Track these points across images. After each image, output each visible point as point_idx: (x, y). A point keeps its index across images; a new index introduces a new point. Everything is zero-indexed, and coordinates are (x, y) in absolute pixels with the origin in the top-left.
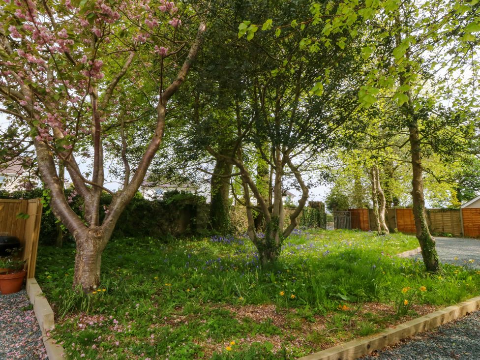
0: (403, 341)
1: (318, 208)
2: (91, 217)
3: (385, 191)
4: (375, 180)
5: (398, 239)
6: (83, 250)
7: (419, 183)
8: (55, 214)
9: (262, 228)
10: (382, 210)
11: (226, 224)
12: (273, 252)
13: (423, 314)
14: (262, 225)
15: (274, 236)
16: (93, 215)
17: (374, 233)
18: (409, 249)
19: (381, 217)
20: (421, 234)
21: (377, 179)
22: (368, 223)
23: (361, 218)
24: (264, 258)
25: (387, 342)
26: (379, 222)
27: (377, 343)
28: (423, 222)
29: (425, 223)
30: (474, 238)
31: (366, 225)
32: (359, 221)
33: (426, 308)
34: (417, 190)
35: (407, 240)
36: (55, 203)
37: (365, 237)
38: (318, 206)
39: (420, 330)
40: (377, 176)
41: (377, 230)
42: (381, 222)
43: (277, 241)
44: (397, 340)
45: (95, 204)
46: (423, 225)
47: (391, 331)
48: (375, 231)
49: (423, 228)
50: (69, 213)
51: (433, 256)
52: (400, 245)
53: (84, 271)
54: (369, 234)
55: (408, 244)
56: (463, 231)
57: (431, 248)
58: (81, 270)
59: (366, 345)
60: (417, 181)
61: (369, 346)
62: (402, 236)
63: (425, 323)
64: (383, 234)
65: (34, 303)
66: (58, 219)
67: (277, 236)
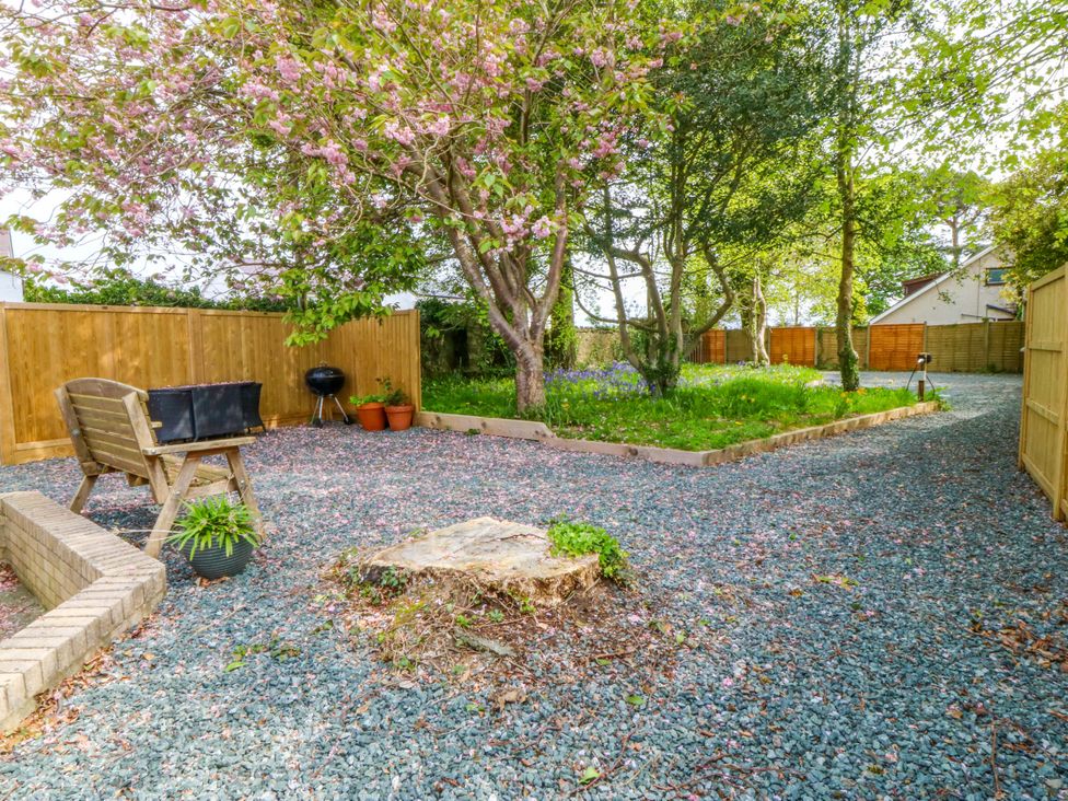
2: (524, 330)
5: (786, 370)
6: (531, 367)
7: (846, 287)
8: (493, 326)
10: (761, 329)
12: (671, 378)
15: (671, 358)
16: (525, 326)
17: (748, 365)
19: (760, 339)
20: (843, 350)
22: (723, 354)
23: (712, 346)
26: (756, 347)
30: (882, 371)
31: (720, 357)
32: (709, 351)
34: (845, 295)
36: (492, 314)
41: (753, 360)
42: (760, 348)
43: (676, 363)
48: (750, 362)
50: (507, 325)
53: (538, 388)
54: (740, 367)
56: (867, 362)
58: (534, 387)
60: (845, 284)
64: (762, 366)
65: (481, 427)
66: (497, 332)
67: (676, 358)
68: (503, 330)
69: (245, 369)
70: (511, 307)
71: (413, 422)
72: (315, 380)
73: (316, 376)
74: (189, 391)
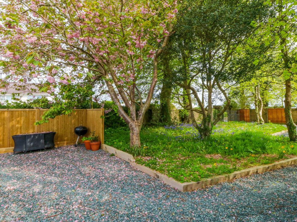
0: (283, 167)
1: (219, 109)
2: (134, 117)
3: (262, 99)
4: (257, 92)
5: (270, 126)
6: (134, 131)
7: (289, 96)
8: (120, 115)
9: (187, 121)
10: (260, 110)
11: (170, 119)
12: (208, 132)
13: (291, 158)
14: (187, 120)
15: (208, 124)
16: (134, 115)
17: (255, 123)
18: (278, 131)
19: (260, 114)
20: (288, 123)
21: (258, 92)
22: (249, 118)
23: (245, 115)
24: (203, 135)
25: (276, 167)
26: (258, 117)
27: (271, 167)
28: (290, 116)
29: (291, 117)
31: (248, 119)
32: (244, 117)
33: (292, 156)
34: (287, 99)
35: (276, 126)
36: (120, 111)
37: (249, 126)
38: (219, 108)
39: (289, 164)
40: (258, 90)
41: (257, 121)
42: (260, 117)
43: (210, 127)
44: (279, 167)
45: (135, 111)
46: (290, 118)
47: (277, 163)
48: (256, 122)
49: (289, 119)
50: (126, 115)
51: (294, 134)
52: (272, 130)
53: (136, 139)
54: (252, 123)
55: (277, 129)
57: (294, 130)
58: (135, 139)
59: (267, 168)
60: (288, 95)
61: (268, 168)
62: (273, 125)
63: (292, 161)
64: (261, 124)
65: (115, 153)
66: (122, 118)
67: (210, 125)
68: (124, 117)
69: (55, 127)
70: (129, 108)
71: (100, 147)
72: (77, 131)
73: (77, 129)
74: (25, 136)
